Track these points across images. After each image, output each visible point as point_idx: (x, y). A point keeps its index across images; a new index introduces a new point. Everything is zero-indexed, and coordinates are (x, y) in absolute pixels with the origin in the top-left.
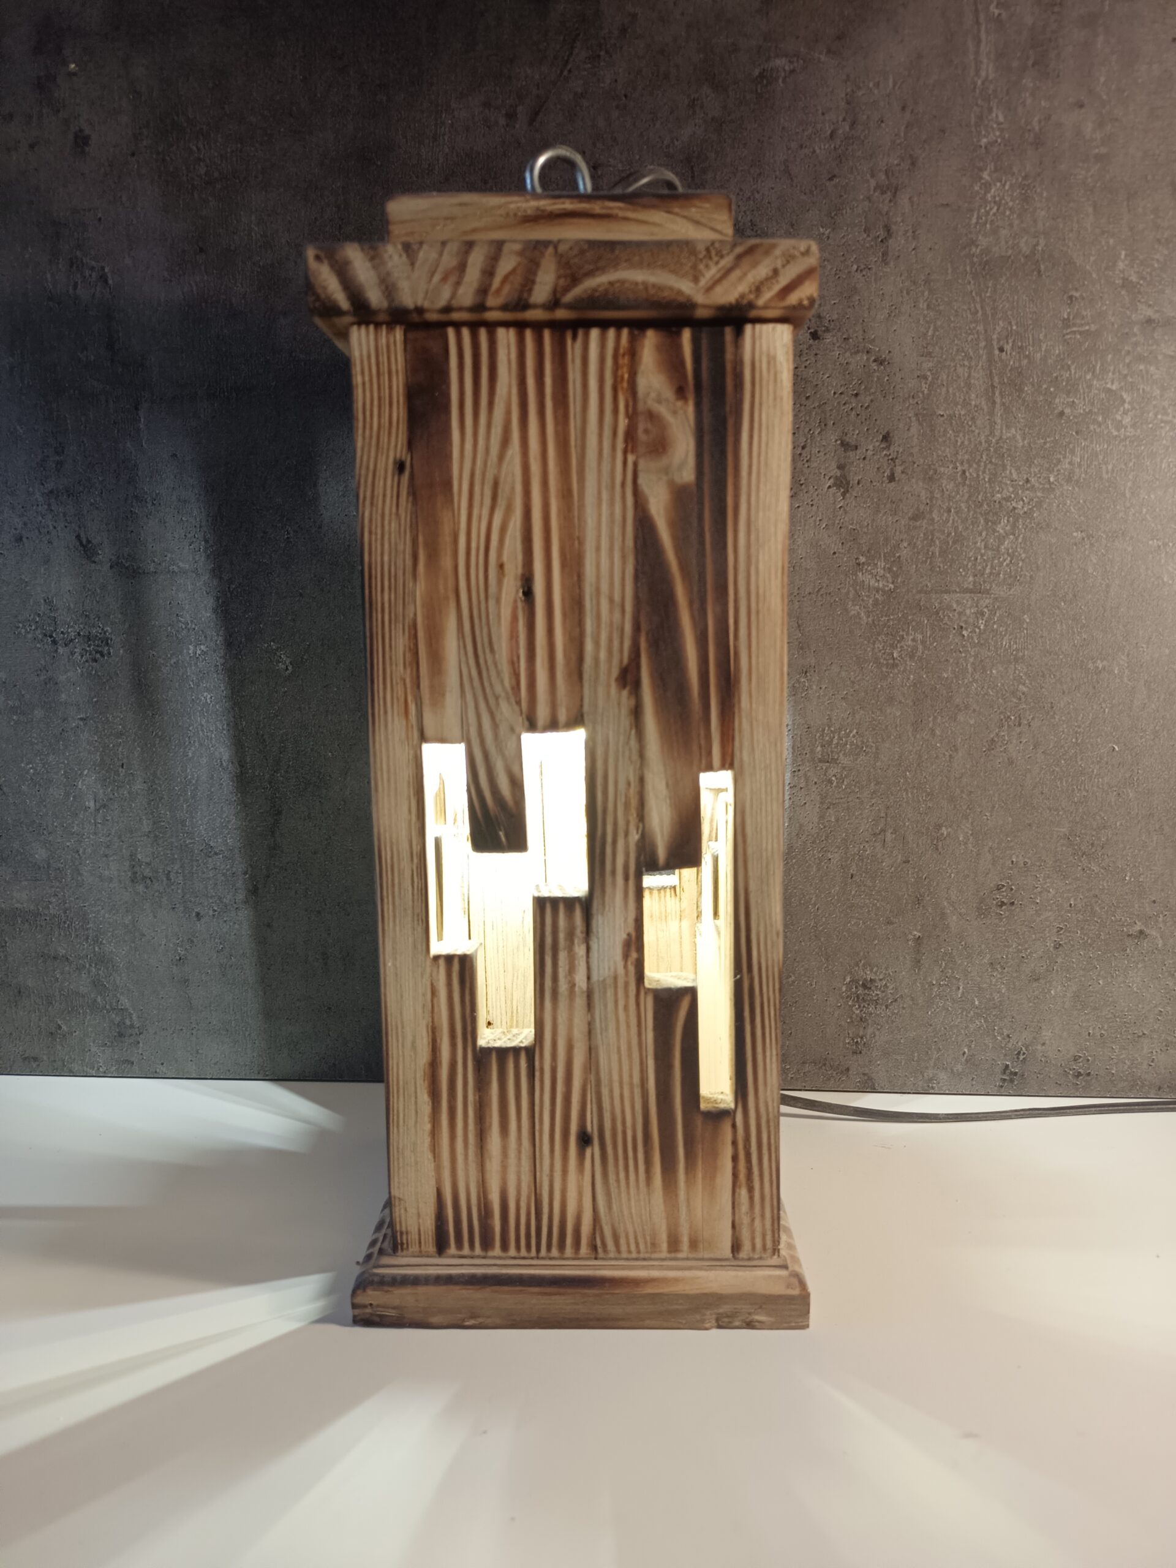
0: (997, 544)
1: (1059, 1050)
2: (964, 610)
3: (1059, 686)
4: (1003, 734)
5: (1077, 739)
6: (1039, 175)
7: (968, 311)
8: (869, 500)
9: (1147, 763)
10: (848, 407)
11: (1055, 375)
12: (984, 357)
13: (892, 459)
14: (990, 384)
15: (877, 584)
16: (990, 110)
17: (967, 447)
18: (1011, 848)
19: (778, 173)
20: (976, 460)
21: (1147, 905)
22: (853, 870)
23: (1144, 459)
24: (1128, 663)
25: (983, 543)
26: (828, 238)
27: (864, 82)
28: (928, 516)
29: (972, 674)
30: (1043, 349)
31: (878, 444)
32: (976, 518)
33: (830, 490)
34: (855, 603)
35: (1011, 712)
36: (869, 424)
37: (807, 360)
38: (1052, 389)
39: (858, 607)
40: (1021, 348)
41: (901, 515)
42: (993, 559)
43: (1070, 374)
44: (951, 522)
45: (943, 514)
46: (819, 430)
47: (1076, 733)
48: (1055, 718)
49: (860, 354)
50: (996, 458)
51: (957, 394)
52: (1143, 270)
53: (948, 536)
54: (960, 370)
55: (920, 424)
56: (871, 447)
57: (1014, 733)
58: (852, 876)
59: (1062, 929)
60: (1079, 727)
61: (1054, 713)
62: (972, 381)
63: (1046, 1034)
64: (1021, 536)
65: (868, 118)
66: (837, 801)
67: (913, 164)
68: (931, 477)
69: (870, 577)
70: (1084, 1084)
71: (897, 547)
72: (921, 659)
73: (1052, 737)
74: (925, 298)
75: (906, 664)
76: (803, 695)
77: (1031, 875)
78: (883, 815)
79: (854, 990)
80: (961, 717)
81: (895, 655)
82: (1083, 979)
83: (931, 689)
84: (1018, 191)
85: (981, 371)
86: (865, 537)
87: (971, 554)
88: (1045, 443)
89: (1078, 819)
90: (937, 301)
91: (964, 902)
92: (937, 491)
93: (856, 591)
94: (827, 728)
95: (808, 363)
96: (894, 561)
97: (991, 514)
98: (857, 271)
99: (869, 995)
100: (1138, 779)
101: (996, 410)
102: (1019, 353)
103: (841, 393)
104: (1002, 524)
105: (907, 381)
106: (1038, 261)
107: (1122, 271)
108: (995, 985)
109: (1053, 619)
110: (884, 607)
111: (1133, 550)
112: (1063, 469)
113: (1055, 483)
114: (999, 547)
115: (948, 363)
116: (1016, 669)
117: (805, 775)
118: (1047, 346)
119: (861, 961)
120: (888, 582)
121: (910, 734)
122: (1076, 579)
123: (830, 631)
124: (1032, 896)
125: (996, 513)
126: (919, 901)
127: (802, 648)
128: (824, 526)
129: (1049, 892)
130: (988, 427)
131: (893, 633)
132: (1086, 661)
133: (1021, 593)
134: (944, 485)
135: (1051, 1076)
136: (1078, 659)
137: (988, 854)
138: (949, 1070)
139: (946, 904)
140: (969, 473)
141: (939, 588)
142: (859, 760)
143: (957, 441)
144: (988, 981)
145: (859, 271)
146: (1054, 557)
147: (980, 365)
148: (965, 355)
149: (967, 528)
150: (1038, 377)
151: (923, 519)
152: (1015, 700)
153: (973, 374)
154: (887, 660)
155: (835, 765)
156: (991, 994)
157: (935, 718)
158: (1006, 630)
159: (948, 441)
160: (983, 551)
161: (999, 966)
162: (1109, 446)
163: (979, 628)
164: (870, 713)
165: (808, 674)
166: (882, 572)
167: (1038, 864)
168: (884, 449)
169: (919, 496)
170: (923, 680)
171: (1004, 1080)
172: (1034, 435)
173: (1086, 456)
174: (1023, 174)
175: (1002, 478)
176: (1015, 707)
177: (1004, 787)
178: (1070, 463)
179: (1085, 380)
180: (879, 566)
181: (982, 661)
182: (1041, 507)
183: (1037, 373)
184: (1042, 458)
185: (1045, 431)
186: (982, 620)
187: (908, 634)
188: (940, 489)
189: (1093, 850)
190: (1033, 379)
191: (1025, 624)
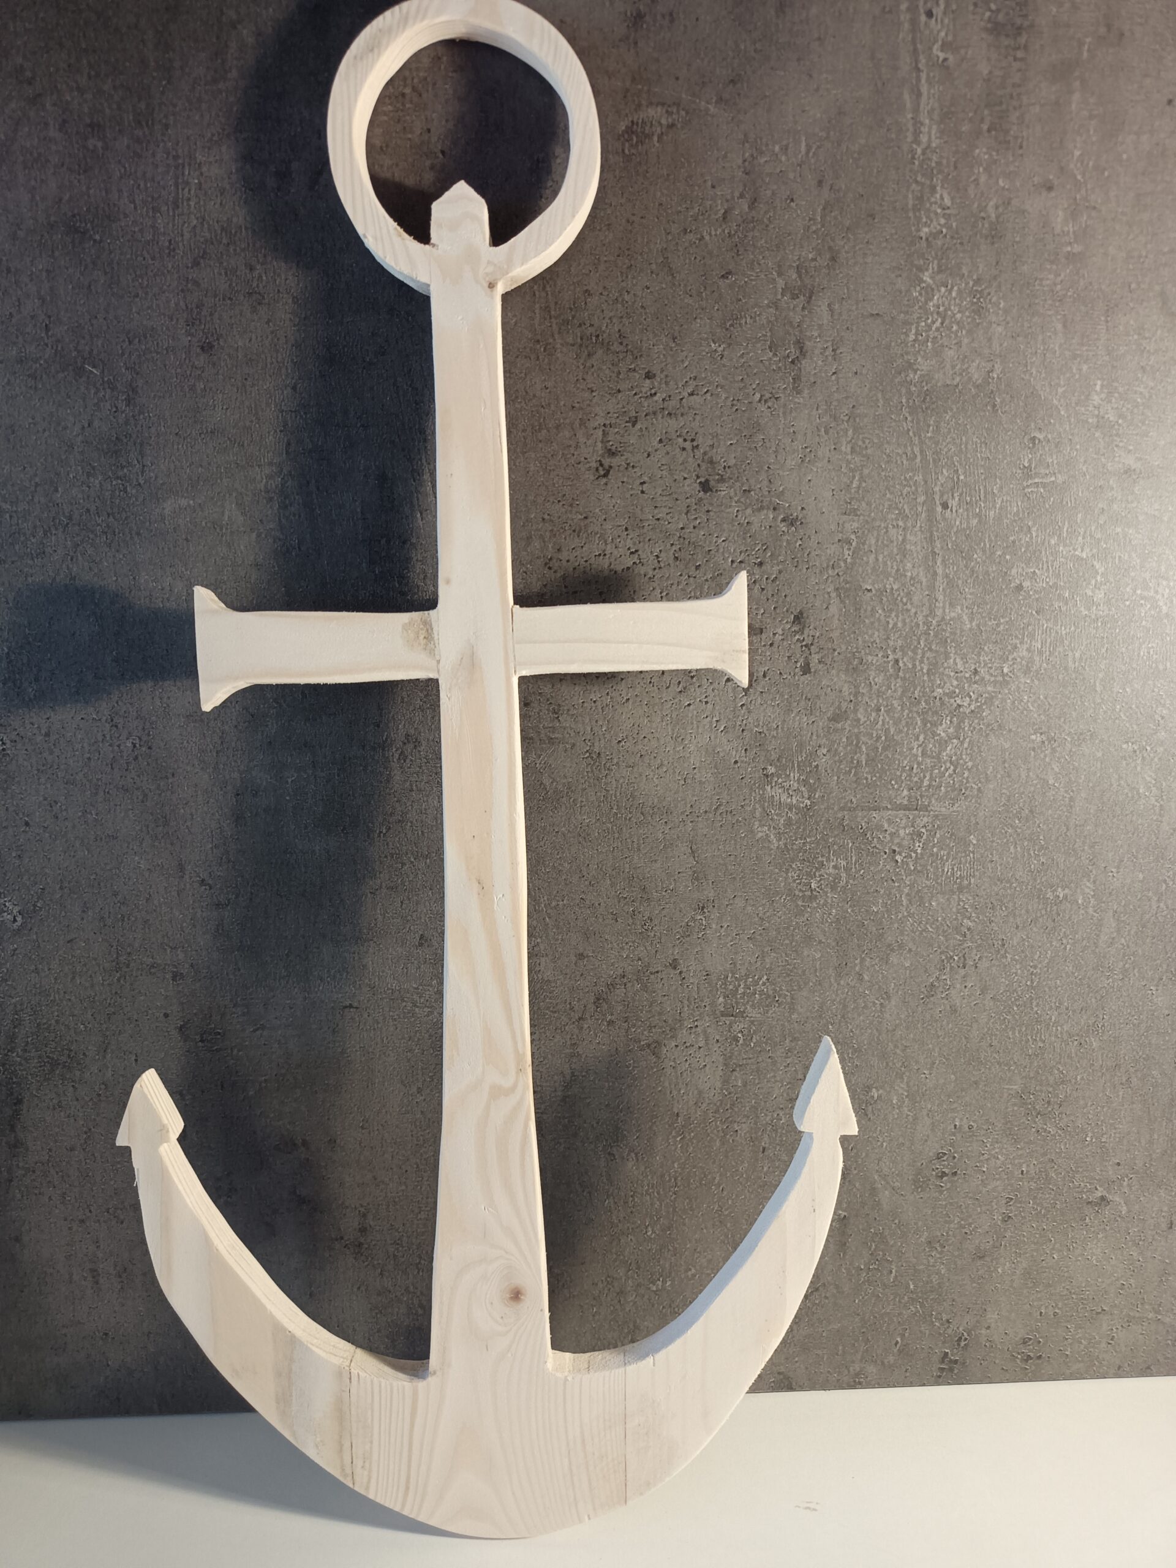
0: (937, 750)
1: (1006, 1333)
2: (897, 831)
3: (1011, 919)
4: (944, 977)
5: (1032, 982)
6: (995, 278)
7: (904, 456)
8: (778, 696)
9: (1113, 1007)
11: (1012, 538)
12: (923, 515)
13: (806, 646)
14: (930, 550)
15: (789, 800)
16: (933, 189)
17: (901, 630)
18: (953, 1110)
19: (654, 266)
20: (913, 647)
21: (1109, 1168)
22: (765, 1142)
23: (1119, 645)
24: (1094, 891)
25: (920, 749)
26: (722, 356)
27: (767, 145)
28: (852, 716)
29: (908, 907)
30: (998, 506)
31: (789, 625)
32: (913, 718)
34: (763, 822)
35: (953, 951)
36: (778, 601)
37: (696, 518)
38: (1008, 557)
39: (766, 828)
40: (970, 504)
41: (818, 714)
42: (933, 767)
43: (1031, 538)
44: (880, 723)
45: (871, 714)
47: (1032, 974)
48: (1006, 957)
49: (765, 511)
50: (937, 644)
51: (889, 563)
52: (1123, 406)
53: (877, 741)
54: (893, 532)
55: (842, 602)
56: (780, 631)
57: (957, 977)
58: (764, 1149)
59: (1011, 1199)
60: (1035, 967)
61: (1006, 952)
62: (908, 547)
63: (992, 1317)
64: (967, 740)
65: (773, 194)
67: (833, 259)
68: (855, 667)
69: (781, 791)
70: (1033, 1368)
71: (814, 754)
72: (844, 888)
73: (1003, 980)
74: (849, 439)
75: (828, 897)
76: (700, 935)
77: (977, 1141)
80: (894, 959)
81: (814, 885)
82: (1035, 1254)
83: (858, 926)
84: (968, 299)
85: (919, 533)
86: (774, 742)
87: (906, 762)
88: (998, 625)
89: (1032, 1074)
90: (864, 442)
91: (897, 1175)
92: (863, 685)
93: (764, 809)
94: (730, 975)
95: (698, 521)
96: (811, 771)
97: (930, 713)
98: (760, 401)
100: (1103, 1026)
101: (937, 584)
102: (967, 510)
103: (741, 562)
104: (944, 726)
105: (825, 547)
106: (992, 392)
107: (1098, 408)
108: (933, 1266)
109: (1005, 840)
110: (799, 828)
111: (1103, 755)
112: (1019, 657)
113: (1010, 674)
114: (940, 753)
115: (877, 523)
116: (960, 900)
117: (705, 1032)
118: (1002, 501)
120: (803, 797)
121: (832, 980)
122: (1034, 791)
123: (732, 858)
124: (978, 1165)
125: (936, 713)
127: (697, 879)
128: (722, 728)
129: (998, 1158)
130: (927, 604)
131: (811, 860)
132: (1044, 890)
133: (967, 809)
134: (871, 678)
135: (997, 1361)
136: (1035, 887)
137: (926, 1118)
138: (879, 1362)
139: (878, 1178)
140: (904, 662)
141: (868, 804)
142: (771, 1012)
143: (888, 622)
144: (925, 1262)
145: (763, 402)
147: (918, 525)
148: (900, 513)
149: (901, 731)
150: (990, 540)
151: (847, 719)
152: (958, 937)
153: (908, 536)
154: (803, 891)
155: (741, 1019)
156: (929, 1276)
157: (863, 960)
158: (948, 854)
159: (876, 624)
160: (920, 759)
161: (938, 1244)
162: (1077, 627)
163: (916, 852)
164: (784, 955)
165: (705, 910)
166: (796, 785)
167: (985, 1127)
168: (796, 632)
169: (840, 691)
170: (848, 915)
171: (942, 1369)
172: (984, 614)
173: (1049, 641)
174: (975, 277)
175: (945, 669)
176: (959, 945)
177: (946, 1040)
178: (1029, 650)
179: (1049, 545)
180: (792, 778)
181: (919, 891)
182: (992, 704)
183: (989, 536)
184: (994, 643)
185: (998, 610)
186: (920, 842)
187: (828, 860)
188: (868, 682)
189: (1050, 1109)
190: (985, 544)
191: (972, 846)
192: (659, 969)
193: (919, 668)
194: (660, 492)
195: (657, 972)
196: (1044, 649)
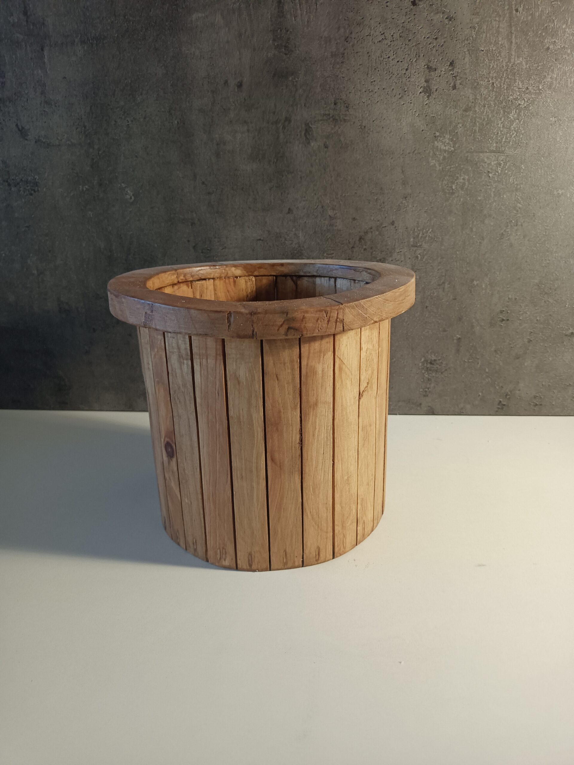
0: (509, 125)
1: (527, 393)
2: (491, 162)
3: (538, 204)
4: (508, 230)
5: (546, 233)
8: (441, 100)
10: (431, 46)
11: (546, 25)
12: (507, 15)
13: (455, 76)
14: (510, 31)
15: (445, 148)
17: (495, 69)
18: (509, 291)
20: (500, 77)
22: (427, 303)
25: (502, 124)
28: (473, 109)
29: (494, 197)
30: (540, 10)
31: (447, 67)
32: (499, 110)
33: (421, 94)
34: (433, 158)
35: (512, 218)
36: (443, 56)
37: (409, 18)
38: (544, 34)
39: (434, 161)
40: (528, 9)
41: (458, 108)
42: (507, 133)
43: (554, 25)
44: (485, 112)
45: (481, 108)
46: (416, 59)
47: (546, 229)
48: (535, 221)
49: (439, 14)
50: (511, 75)
51: (492, 38)
53: (483, 121)
54: (494, 23)
55: (470, 56)
56: (443, 70)
57: (513, 230)
58: (427, 307)
59: (532, 332)
60: (547, 226)
61: (535, 219)
62: (500, 30)
63: (521, 385)
66: (420, 268)
68: (475, 87)
69: (441, 144)
70: (538, 409)
71: (456, 127)
72: (467, 189)
73: (533, 232)
75: (459, 193)
77: (518, 305)
78: (444, 274)
79: (425, 365)
80: (486, 221)
81: (454, 187)
82: (542, 357)
83: (472, 206)
85: (505, 23)
86: (439, 121)
87: (495, 130)
88: (538, 66)
89: (544, 275)
91: (483, 319)
92: (478, 95)
93: (434, 152)
94: (416, 229)
95: (410, 19)
96: (454, 135)
97: (507, 108)
99: (432, 367)
101: (512, 47)
102: (527, 12)
103: (428, 38)
104: (512, 114)
105: (464, 30)
108: (497, 361)
109: (537, 167)
110: (448, 161)
112: (547, 81)
113: (542, 89)
114: (510, 127)
115: (487, 19)
116: (516, 195)
117: (404, 254)
118: (542, 8)
119: (429, 351)
120: (451, 146)
121: (460, 231)
122: (551, 144)
123: (420, 174)
124: (518, 316)
125: (509, 107)
126: (460, 319)
127: (404, 184)
128: (417, 115)
129: (527, 313)
130: (508, 57)
131: (453, 175)
132: (553, 190)
133: (521, 153)
134: (482, 92)
135: (522, 405)
136: (549, 189)
137: (497, 294)
138: (471, 404)
139: (474, 320)
140: (496, 84)
141: (479, 150)
142: (432, 245)
143: (490, 66)
144: (493, 359)
146: (539, 132)
147: (505, 20)
148: (497, 14)
149: (494, 116)
150: (536, 27)
151: (471, 110)
152: (515, 212)
153: (501, 25)
154: (449, 190)
155: (420, 248)
156: (495, 366)
157: (473, 222)
158: (512, 173)
159: (485, 66)
160: (502, 129)
161: (499, 352)
162: (573, 67)
163: (498, 172)
164: (439, 219)
165: (407, 199)
166: (448, 141)
167: (522, 299)
168: (450, 70)
169: (469, 98)
170: (468, 201)
171: (499, 408)
172: (532, 61)
173: (560, 74)
175: (514, 87)
176: (515, 215)
177: (507, 259)
178: (551, 78)
179: (562, 29)
180: (446, 138)
181: (499, 190)
182: (534, 103)
183: (536, 24)
184: (536, 75)
185: (538, 59)
186: (500, 168)
187: (461, 176)
188: (480, 94)
189: (551, 292)
190: (534, 28)
191: (522, 170)
192: (387, 225)
193: (503, 87)
194: (394, 6)
195: (385, 227)
196: (558, 78)
